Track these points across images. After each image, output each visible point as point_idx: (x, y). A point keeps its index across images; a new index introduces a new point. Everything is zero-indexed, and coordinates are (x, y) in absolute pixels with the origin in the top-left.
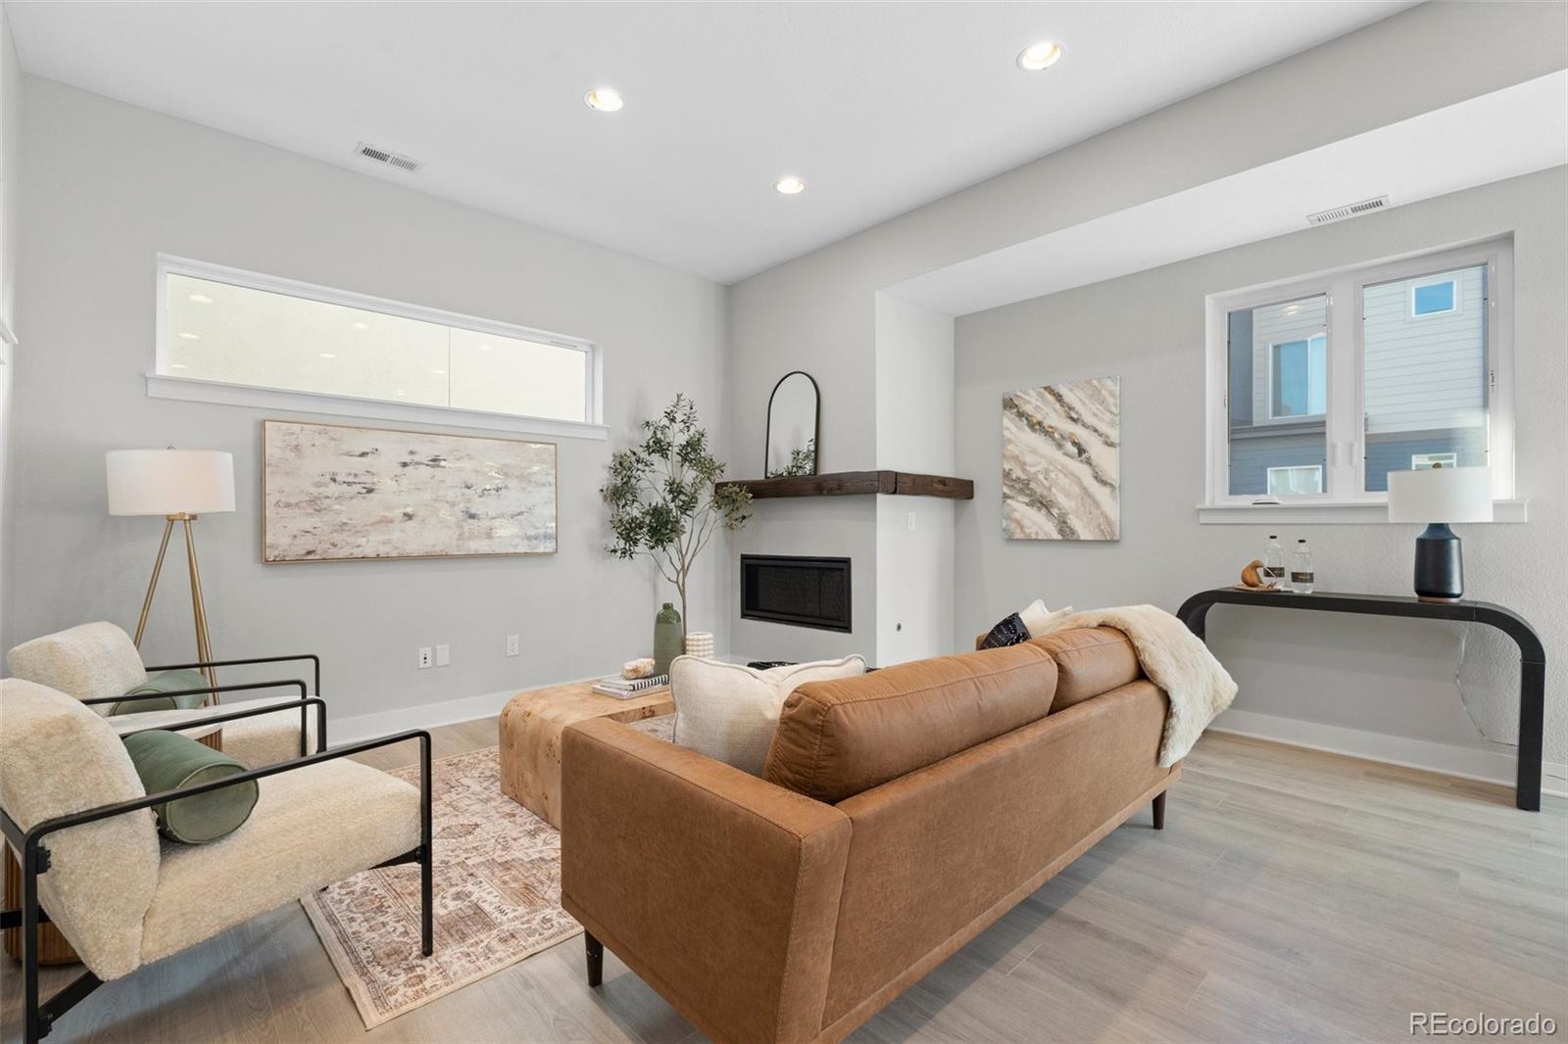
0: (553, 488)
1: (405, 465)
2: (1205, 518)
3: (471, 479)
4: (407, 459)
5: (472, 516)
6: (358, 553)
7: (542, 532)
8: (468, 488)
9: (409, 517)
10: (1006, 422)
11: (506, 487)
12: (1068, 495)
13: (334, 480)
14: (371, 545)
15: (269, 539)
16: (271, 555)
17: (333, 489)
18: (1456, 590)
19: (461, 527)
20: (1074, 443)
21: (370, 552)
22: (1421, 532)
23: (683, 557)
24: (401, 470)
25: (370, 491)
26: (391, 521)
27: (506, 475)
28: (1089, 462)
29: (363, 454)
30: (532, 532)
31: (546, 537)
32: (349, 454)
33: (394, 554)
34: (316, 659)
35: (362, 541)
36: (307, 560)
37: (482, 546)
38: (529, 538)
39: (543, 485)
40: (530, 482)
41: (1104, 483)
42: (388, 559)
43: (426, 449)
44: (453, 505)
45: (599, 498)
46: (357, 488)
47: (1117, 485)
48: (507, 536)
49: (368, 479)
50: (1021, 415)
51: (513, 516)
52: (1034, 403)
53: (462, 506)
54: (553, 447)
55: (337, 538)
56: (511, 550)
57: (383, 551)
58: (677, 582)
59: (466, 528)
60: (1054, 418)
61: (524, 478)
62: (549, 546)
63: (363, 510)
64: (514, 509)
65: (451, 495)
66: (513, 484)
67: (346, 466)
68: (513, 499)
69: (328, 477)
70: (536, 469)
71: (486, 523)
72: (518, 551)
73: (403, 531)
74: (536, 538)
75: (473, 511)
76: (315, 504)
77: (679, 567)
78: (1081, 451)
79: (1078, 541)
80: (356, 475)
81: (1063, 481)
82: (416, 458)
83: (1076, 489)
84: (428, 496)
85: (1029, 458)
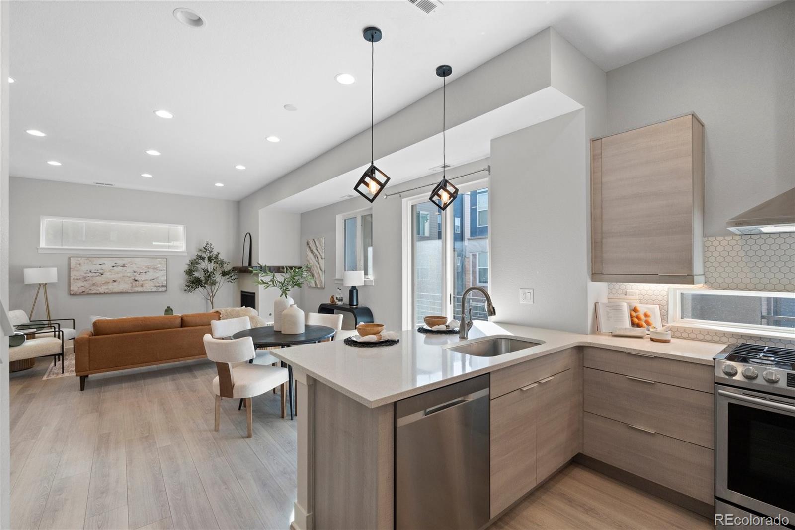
0: (165, 271)
1: (113, 267)
2: (336, 282)
3: (136, 270)
4: (114, 265)
5: (136, 281)
6: (98, 292)
7: (161, 285)
8: (135, 272)
9: (115, 281)
10: (307, 250)
11: (148, 272)
12: (316, 272)
13: (91, 272)
14: (102, 289)
15: (71, 289)
16: (72, 293)
17: (90, 275)
18: (355, 304)
19: (132, 284)
20: (317, 257)
21: (102, 291)
22: (350, 289)
23: (212, 292)
24: (112, 268)
25: (102, 275)
26: (109, 283)
27: (148, 268)
28: (319, 263)
29: (100, 265)
30: (158, 285)
31: (163, 286)
32: (95, 265)
33: (110, 292)
34: (74, 320)
35: (100, 289)
36: (83, 294)
37: (140, 289)
38: (157, 287)
39: (162, 271)
40: (157, 270)
41: (321, 270)
42: (108, 293)
43: (120, 262)
44: (130, 278)
45: (185, 274)
46: (98, 274)
47: (323, 270)
48: (149, 287)
49: (101, 271)
50: (309, 247)
51: (151, 280)
52: (311, 244)
53: (133, 278)
54: (165, 259)
55: (92, 288)
56: (150, 290)
57: (106, 291)
58: (210, 300)
59: (134, 284)
60: (314, 250)
61: (155, 269)
62: (164, 289)
63: (99, 280)
64: (151, 278)
65: (129, 275)
66: (150, 271)
67: (94, 268)
68: (151, 275)
69: (89, 271)
70: (159, 266)
71: (141, 283)
72: (152, 290)
73: (113, 285)
74: (159, 287)
75: (136, 279)
76: (85, 279)
77: (211, 295)
78: (318, 260)
79: (318, 288)
80: (98, 270)
81: (315, 269)
82: (117, 265)
83: (317, 272)
84: (121, 275)
85: (311, 261)
